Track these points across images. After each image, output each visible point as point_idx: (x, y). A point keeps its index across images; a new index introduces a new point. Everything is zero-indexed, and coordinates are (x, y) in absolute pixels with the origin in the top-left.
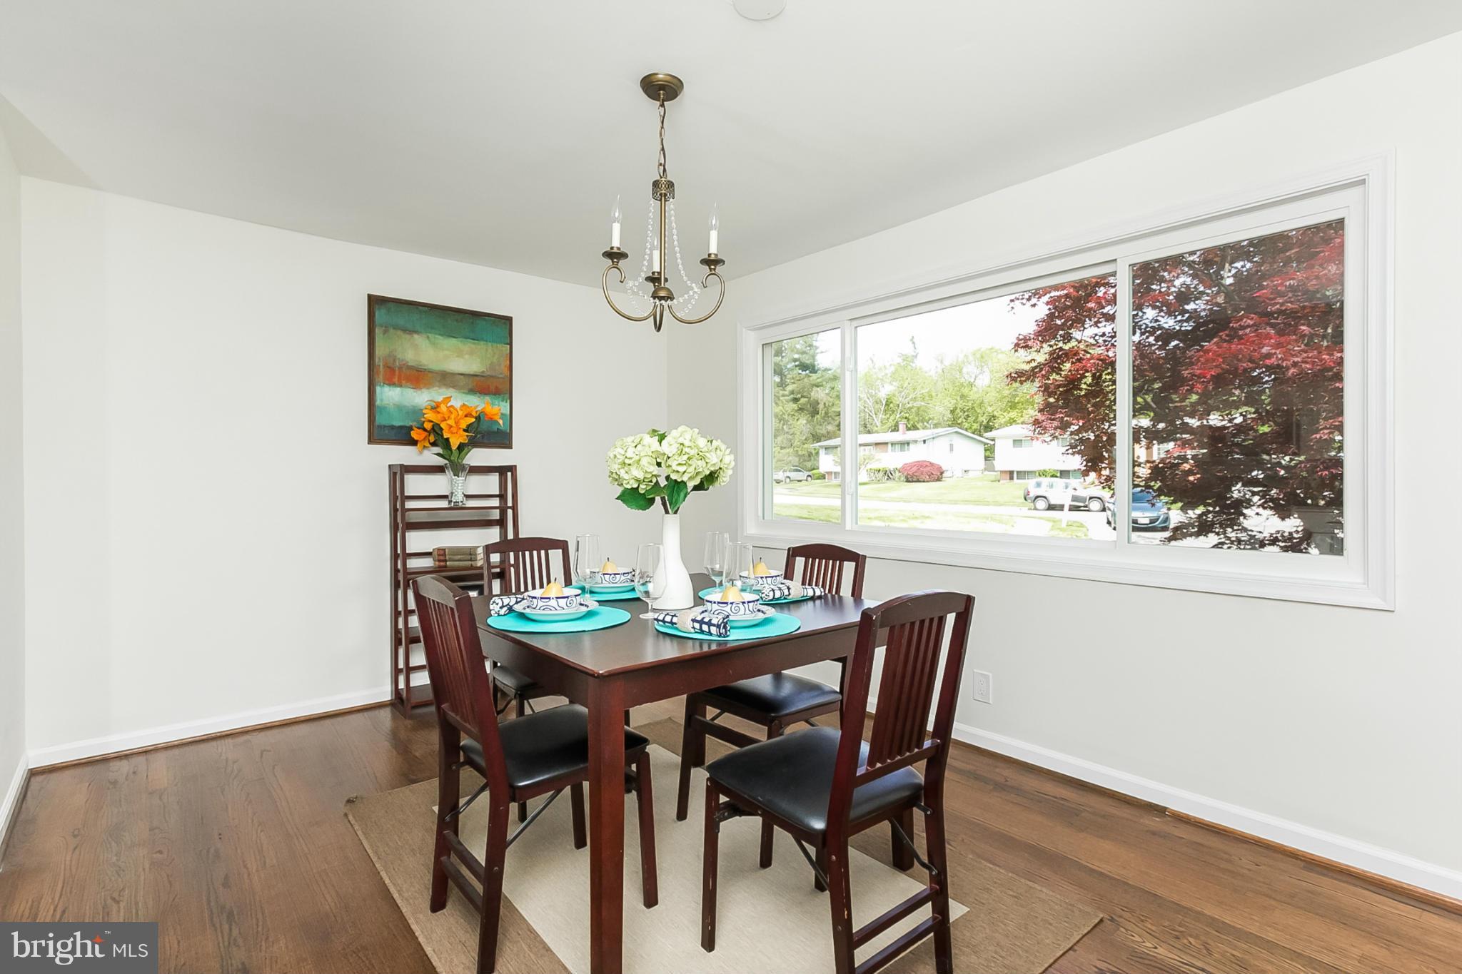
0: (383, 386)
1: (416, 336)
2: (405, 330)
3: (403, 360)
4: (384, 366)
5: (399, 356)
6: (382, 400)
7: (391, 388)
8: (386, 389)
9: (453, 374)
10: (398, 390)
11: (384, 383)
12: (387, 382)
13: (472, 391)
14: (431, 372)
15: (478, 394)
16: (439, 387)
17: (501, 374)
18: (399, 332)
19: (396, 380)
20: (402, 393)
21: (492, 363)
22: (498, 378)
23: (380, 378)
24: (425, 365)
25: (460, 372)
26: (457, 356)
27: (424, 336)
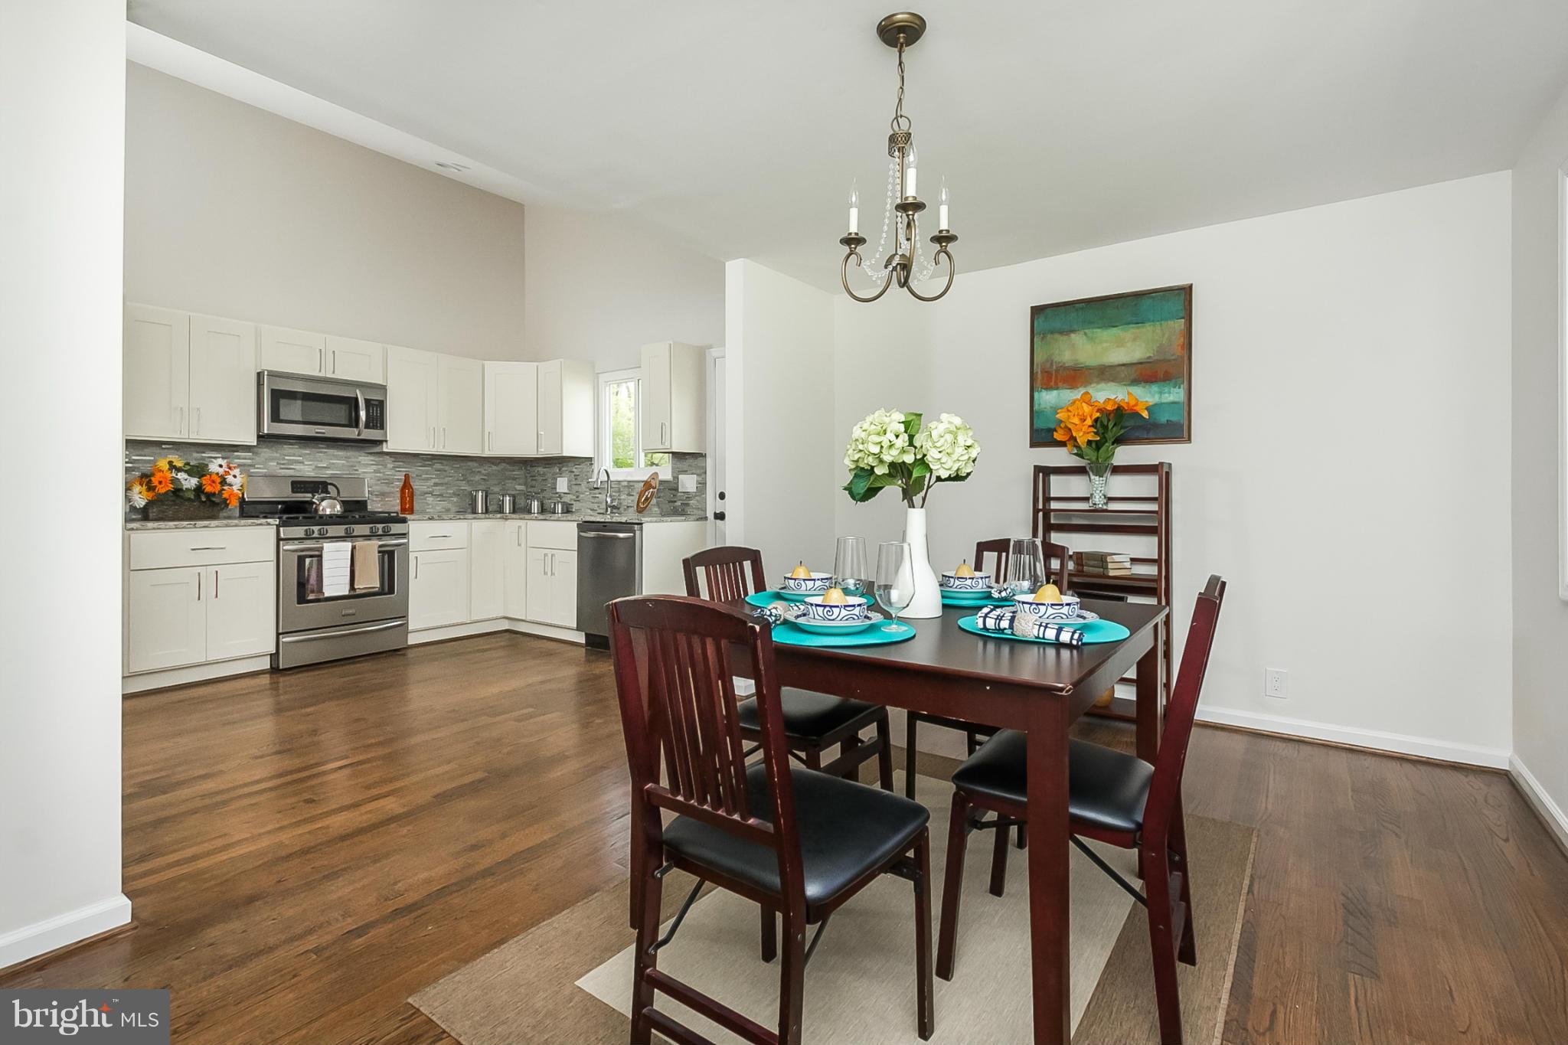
0: (1041, 391)
1: (1073, 336)
2: (1061, 332)
3: (1059, 363)
4: (1041, 371)
5: (1056, 359)
6: (1039, 405)
7: (1049, 392)
8: (1044, 393)
9: (1112, 367)
10: (1055, 393)
11: (1042, 388)
12: (1044, 387)
13: (1135, 382)
14: (1089, 368)
15: (1143, 384)
16: (1098, 383)
17: (1173, 355)
18: (1056, 336)
19: (1053, 383)
20: (1059, 394)
21: (1160, 344)
22: (1169, 361)
23: (1038, 384)
24: (1082, 364)
25: (1121, 363)
26: (1118, 347)
27: (1082, 333)
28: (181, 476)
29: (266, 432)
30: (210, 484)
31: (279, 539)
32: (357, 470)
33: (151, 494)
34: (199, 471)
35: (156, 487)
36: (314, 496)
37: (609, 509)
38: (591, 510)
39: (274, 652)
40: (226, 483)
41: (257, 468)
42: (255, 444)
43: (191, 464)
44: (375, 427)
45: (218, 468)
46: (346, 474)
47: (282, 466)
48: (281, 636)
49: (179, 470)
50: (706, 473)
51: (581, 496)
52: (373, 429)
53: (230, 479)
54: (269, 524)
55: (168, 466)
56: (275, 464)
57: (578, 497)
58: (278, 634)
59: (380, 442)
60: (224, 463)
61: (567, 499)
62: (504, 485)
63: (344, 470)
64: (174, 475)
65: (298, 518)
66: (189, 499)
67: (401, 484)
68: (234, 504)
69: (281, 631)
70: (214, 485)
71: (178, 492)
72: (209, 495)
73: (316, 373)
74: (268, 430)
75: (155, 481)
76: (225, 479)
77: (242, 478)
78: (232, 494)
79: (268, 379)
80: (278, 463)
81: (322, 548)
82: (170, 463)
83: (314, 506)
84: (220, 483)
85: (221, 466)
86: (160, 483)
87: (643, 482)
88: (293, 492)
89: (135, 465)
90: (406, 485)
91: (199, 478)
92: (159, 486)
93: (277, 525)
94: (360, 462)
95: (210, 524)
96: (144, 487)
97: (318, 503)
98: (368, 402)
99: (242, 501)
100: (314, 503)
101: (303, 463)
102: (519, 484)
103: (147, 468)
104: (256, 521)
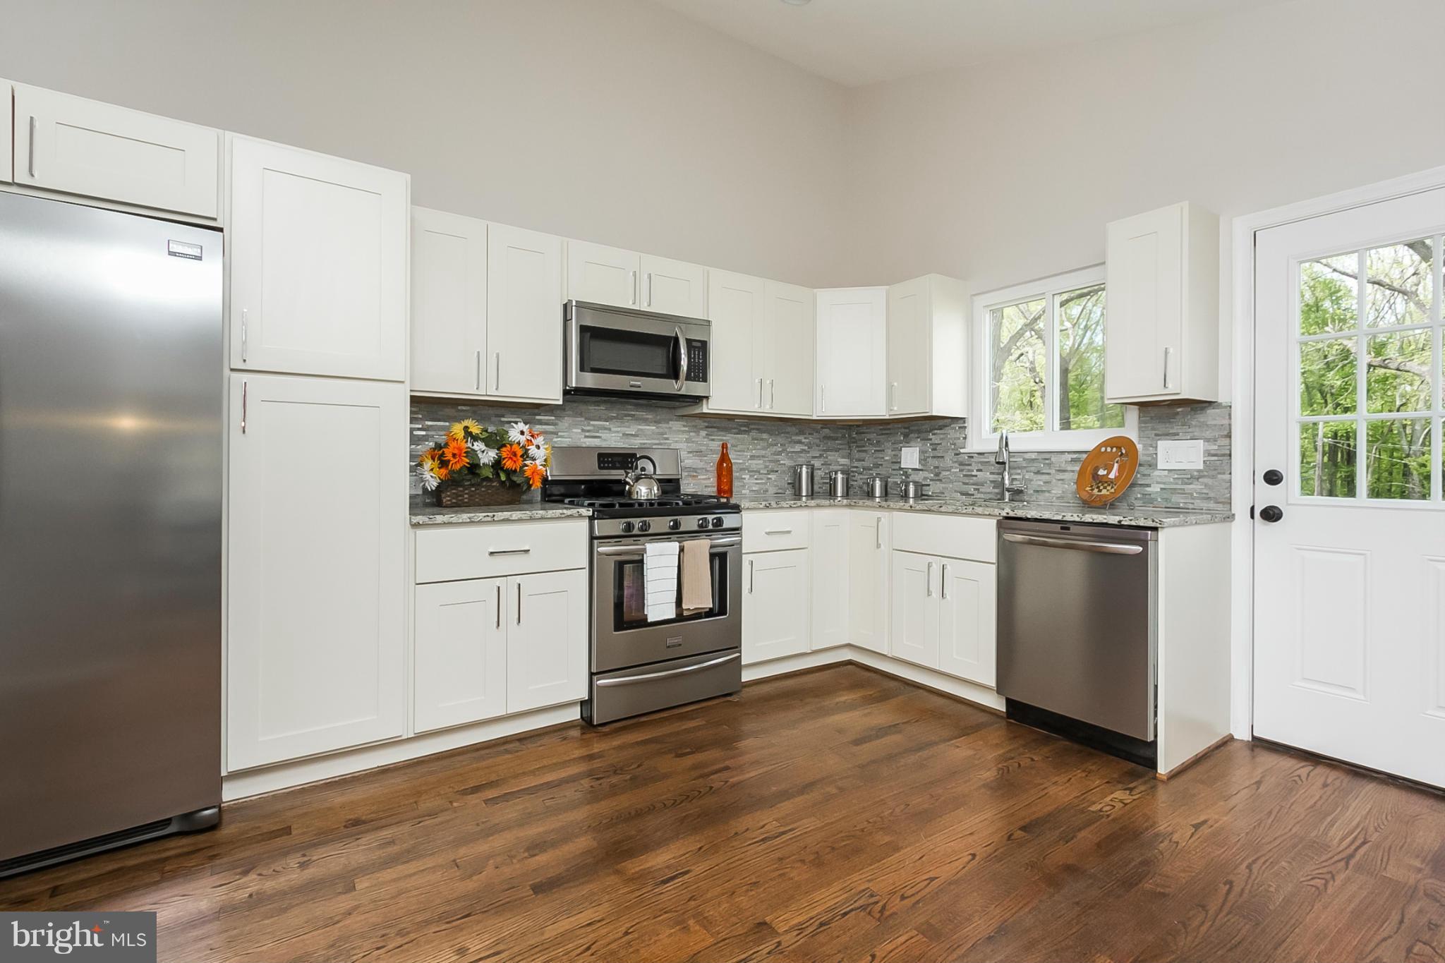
28: (479, 446)
29: (574, 385)
30: (510, 458)
31: (592, 538)
32: (667, 439)
33: (444, 471)
34: (496, 441)
35: (449, 461)
36: (627, 473)
37: (1007, 494)
38: (962, 494)
39: (587, 698)
40: (528, 457)
41: (561, 437)
42: (561, 402)
43: (489, 431)
44: (696, 379)
45: (519, 434)
46: (656, 444)
47: (587, 434)
48: (595, 678)
49: (475, 438)
50: (1229, 436)
51: (944, 473)
52: (695, 380)
53: (533, 450)
54: (580, 516)
55: (462, 434)
56: (580, 431)
57: (937, 475)
58: (591, 674)
59: (698, 400)
60: (526, 428)
61: (919, 477)
62: (827, 457)
63: (653, 439)
64: (469, 445)
65: (613, 505)
66: (487, 479)
67: (717, 457)
68: (537, 485)
69: (594, 670)
70: (515, 459)
71: (474, 468)
72: (510, 473)
73: (629, 305)
74: (577, 382)
75: (448, 454)
76: (527, 450)
77: (546, 449)
78: (535, 471)
79: (577, 312)
80: (583, 430)
81: (644, 550)
82: (466, 428)
83: (627, 487)
84: (522, 456)
85: (522, 433)
86: (454, 455)
87: (1086, 452)
88: (600, 468)
89: (430, 433)
90: (724, 458)
91: (498, 450)
92: (453, 461)
93: (589, 517)
94: (670, 428)
95: (511, 516)
96: (437, 462)
97: (632, 483)
98: (689, 341)
99: (545, 481)
100: (628, 484)
101: (610, 429)
102: (843, 457)
103: (442, 439)
104: (565, 511)
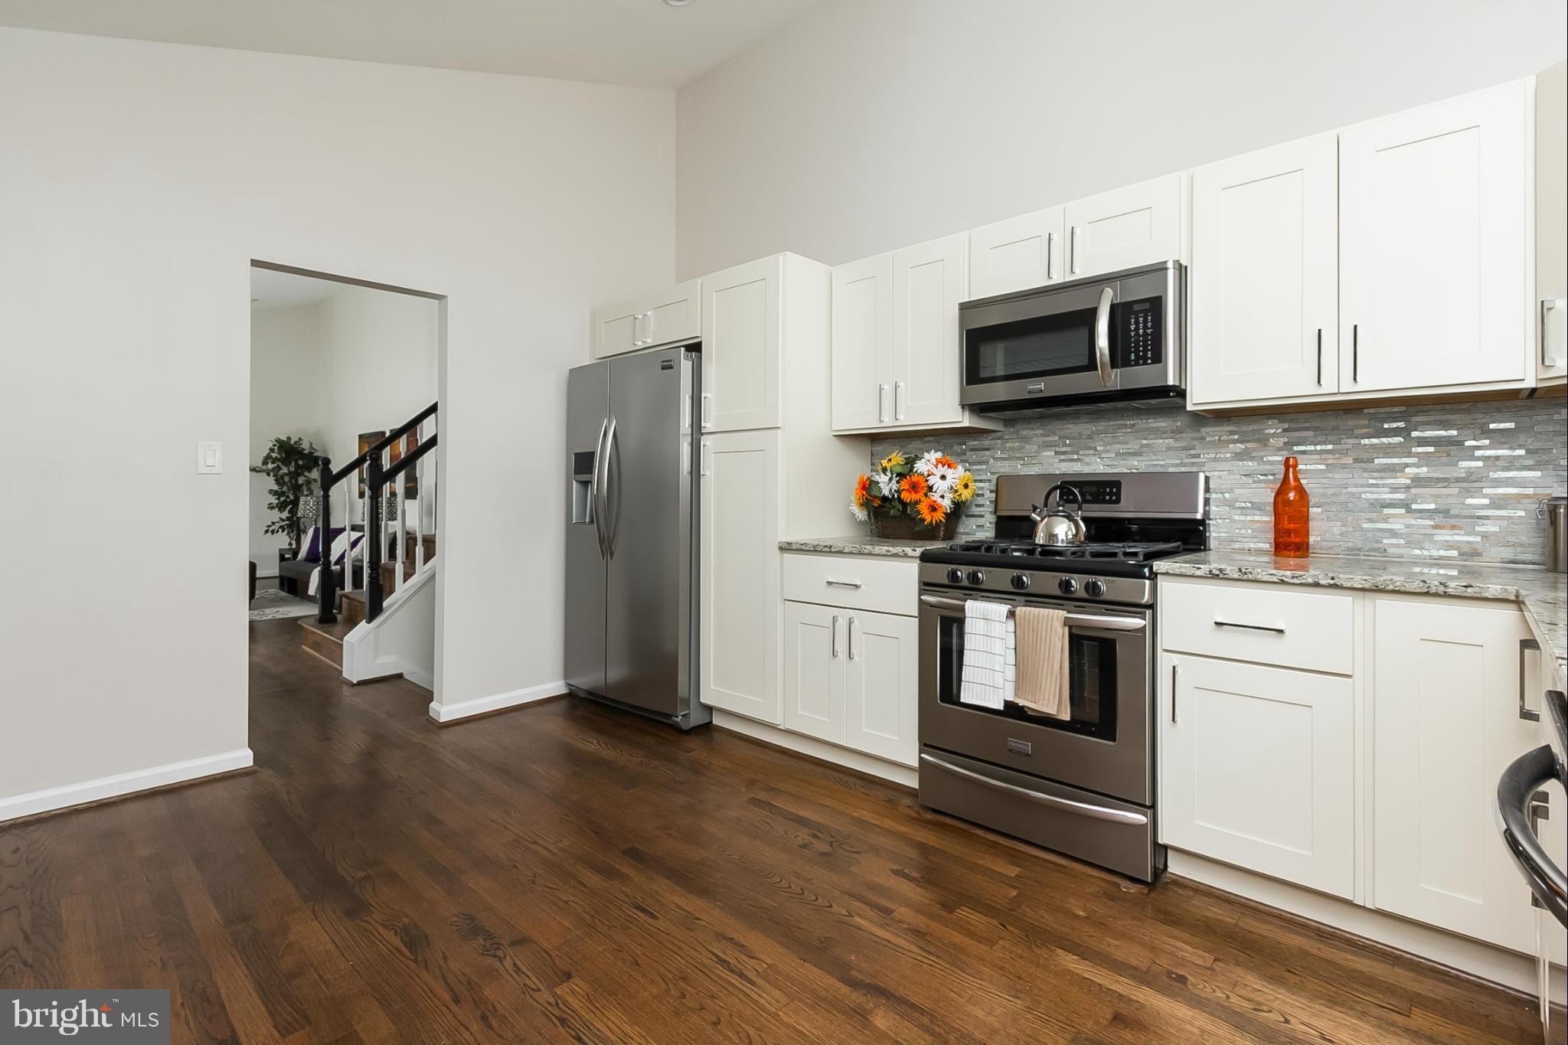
29: (965, 403)
31: (922, 584)
36: (1036, 508)
40: (929, 488)
44: (1135, 362)
47: (1062, 457)
52: (1138, 364)
54: (907, 556)
58: (920, 744)
70: (912, 491)
74: (965, 400)
76: (929, 481)
79: (963, 317)
81: (964, 609)
82: (889, 461)
85: (928, 463)
93: (919, 558)
95: (845, 548)
97: (1041, 521)
98: (1123, 309)
100: (1036, 521)
104: (891, 549)
